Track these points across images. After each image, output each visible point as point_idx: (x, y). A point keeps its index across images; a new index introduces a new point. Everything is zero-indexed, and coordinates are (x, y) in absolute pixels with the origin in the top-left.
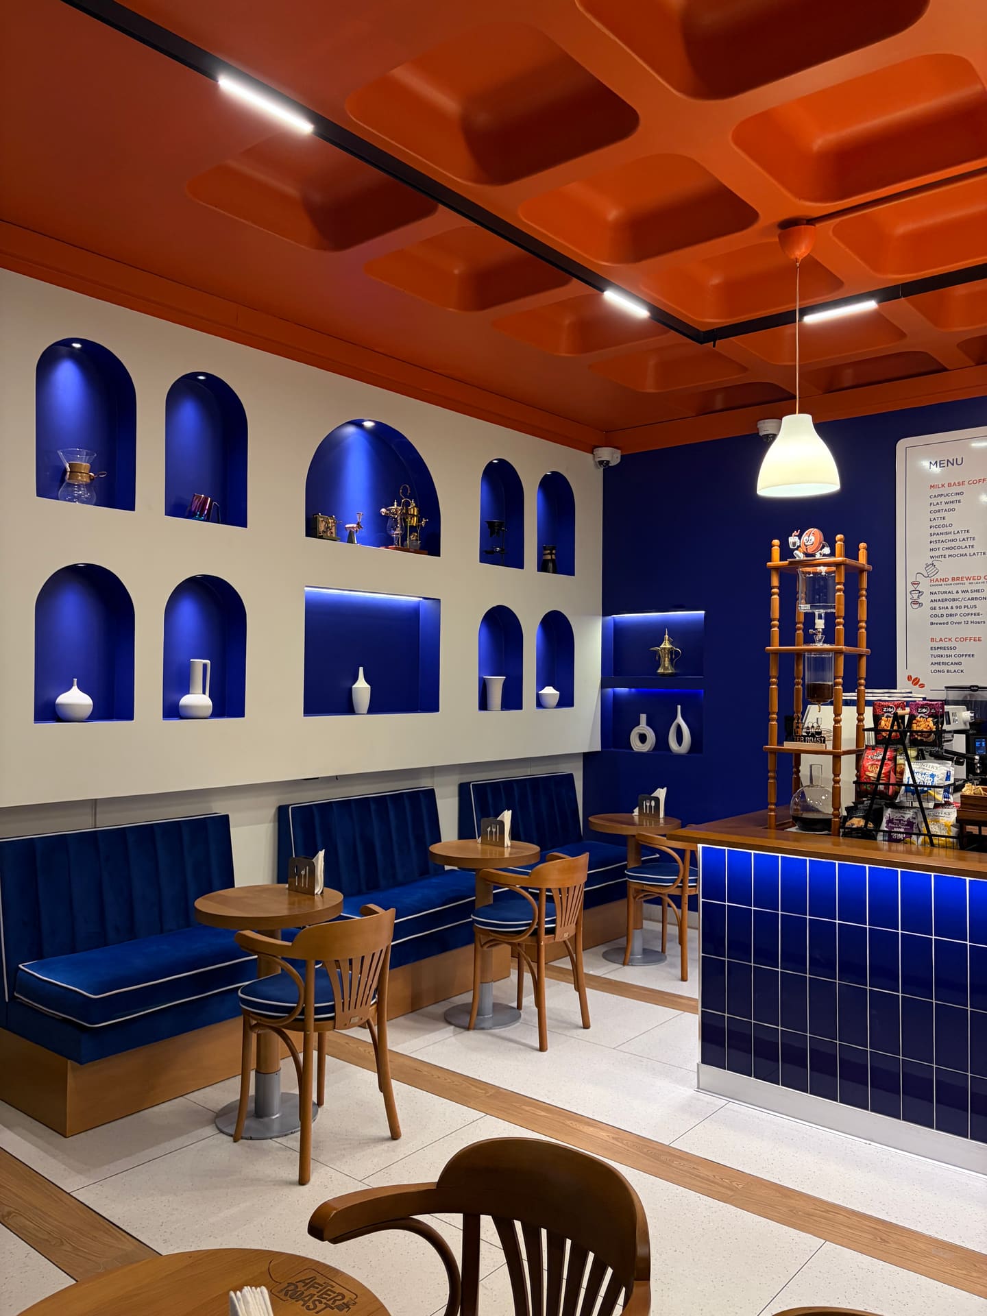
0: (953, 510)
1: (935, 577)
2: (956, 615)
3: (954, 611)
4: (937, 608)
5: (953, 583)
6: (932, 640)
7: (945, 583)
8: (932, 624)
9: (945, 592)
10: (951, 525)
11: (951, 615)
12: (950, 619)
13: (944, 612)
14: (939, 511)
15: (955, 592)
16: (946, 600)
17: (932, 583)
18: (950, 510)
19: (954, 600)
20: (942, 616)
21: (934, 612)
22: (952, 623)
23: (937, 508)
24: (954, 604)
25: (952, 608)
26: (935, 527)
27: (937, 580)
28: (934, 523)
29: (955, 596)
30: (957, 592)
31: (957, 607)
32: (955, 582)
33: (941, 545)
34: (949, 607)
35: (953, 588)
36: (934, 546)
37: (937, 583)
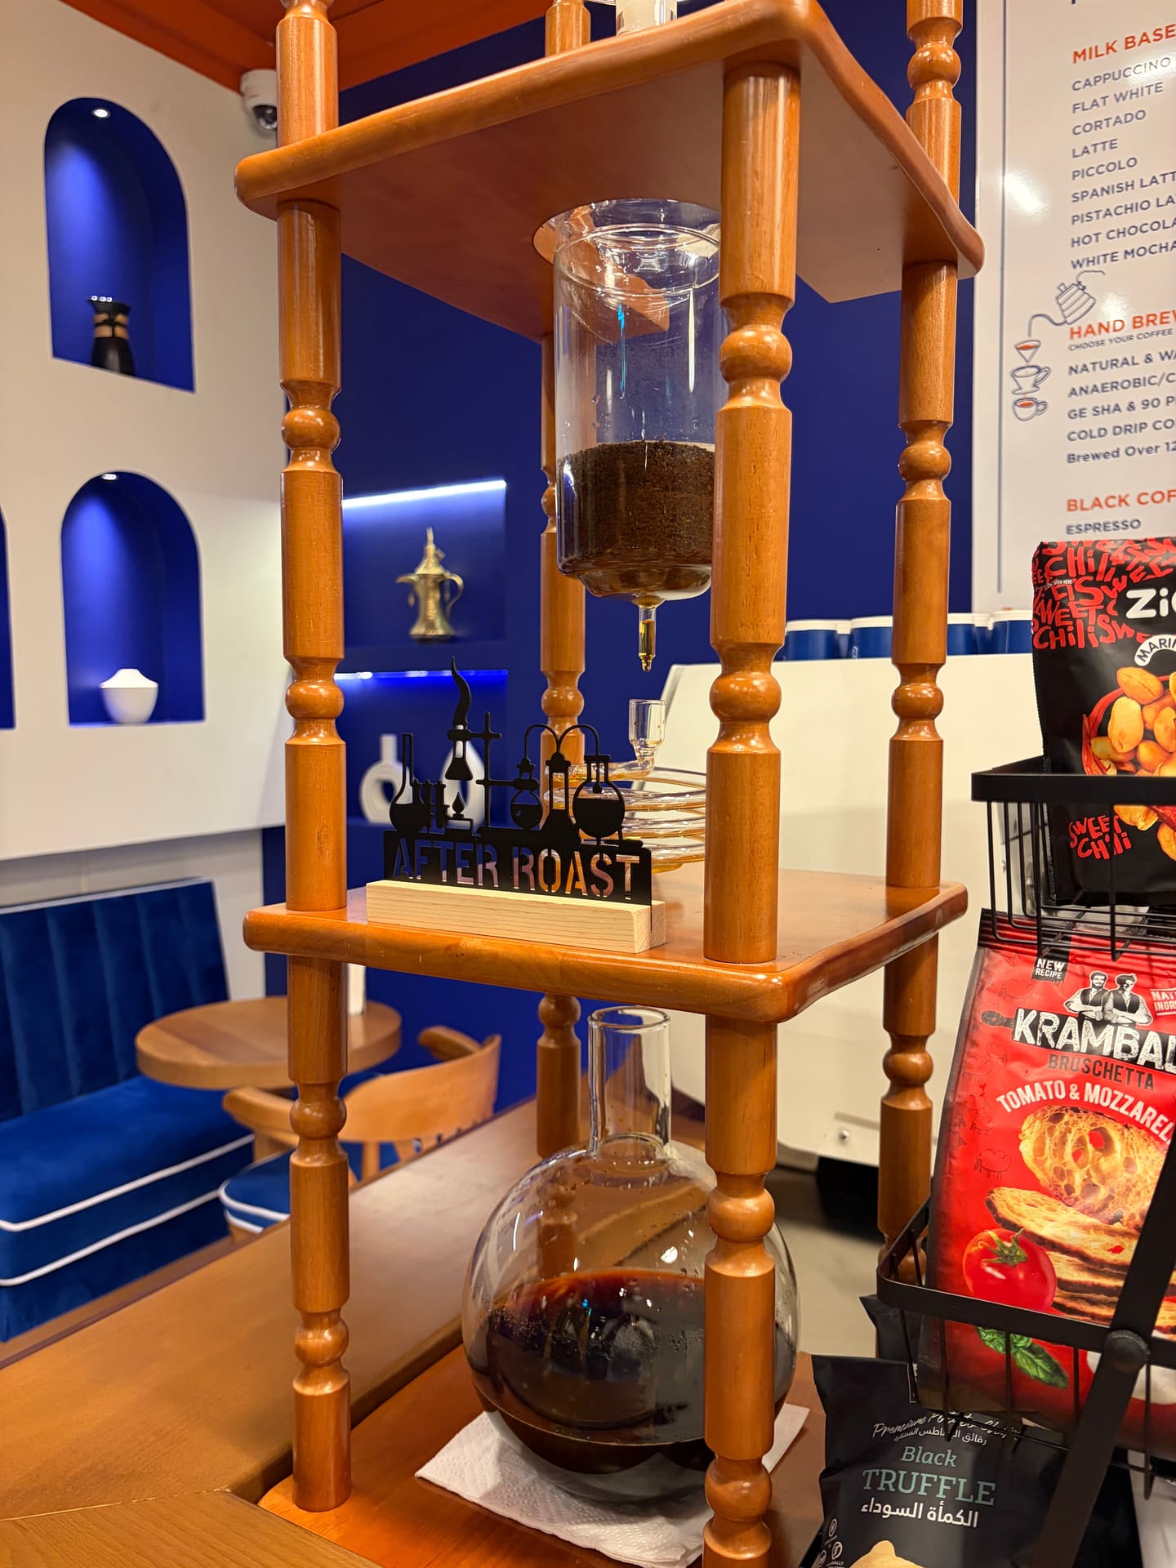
0: (1140, 115)
1: (1083, 324)
2: (1143, 426)
3: (1134, 418)
4: (1089, 412)
5: (1135, 332)
6: (1072, 505)
7: (1113, 335)
8: (1071, 458)
9: (1114, 363)
10: (1132, 162)
11: (1127, 429)
12: (1123, 441)
13: (1109, 421)
14: (1098, 125)
15: (1140, 359)
16: (1114, 386)
17: (1077, 341)
18: (1130, 117)
19: (1137, 383)
20: (1102, 433)
21: (1078, 425)
22: (1131, 451)
23: (1092, 116)
24: (1137, 395)
25: (1131, 407)
26: (1086, 173)
27: (1090, 330)
28: (1083, 163)
29: (1141, 371)
30: (1149, 359)
31: (1146, 404)
32: (1144, 330)
33: (1103, 225)
34: (1124, 407)
35: (1138, 349)
36: (1081, 230)
37: (1090, 338)
